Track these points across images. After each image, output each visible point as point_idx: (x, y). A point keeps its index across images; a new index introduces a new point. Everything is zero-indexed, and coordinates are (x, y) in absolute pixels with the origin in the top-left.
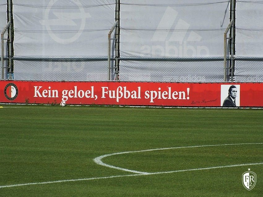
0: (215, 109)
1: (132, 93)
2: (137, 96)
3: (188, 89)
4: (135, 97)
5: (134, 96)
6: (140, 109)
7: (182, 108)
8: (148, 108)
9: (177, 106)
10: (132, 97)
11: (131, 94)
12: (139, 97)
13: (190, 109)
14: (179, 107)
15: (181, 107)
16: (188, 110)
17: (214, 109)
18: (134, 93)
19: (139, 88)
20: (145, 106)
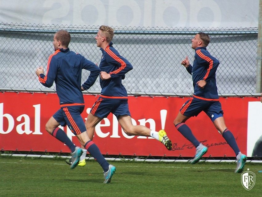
0: (232, 163)
1: (19, 119)
2: (32, 127)
3: (164, 113)
4: (28, 131)
5: (23, 128)
6: (39, 163)
7: (147, 162)
8: (60, 159)
9: (135, 157)
10: (19, 131)
11: (16, 123)
12: (38, 131)
13: (168, 163)
14: (140, 157)
15: (145, 157)
16: (162, 166)
17: (228, 163)
18: (23, 120)
19: (37, 108)
20: (51, 153)
